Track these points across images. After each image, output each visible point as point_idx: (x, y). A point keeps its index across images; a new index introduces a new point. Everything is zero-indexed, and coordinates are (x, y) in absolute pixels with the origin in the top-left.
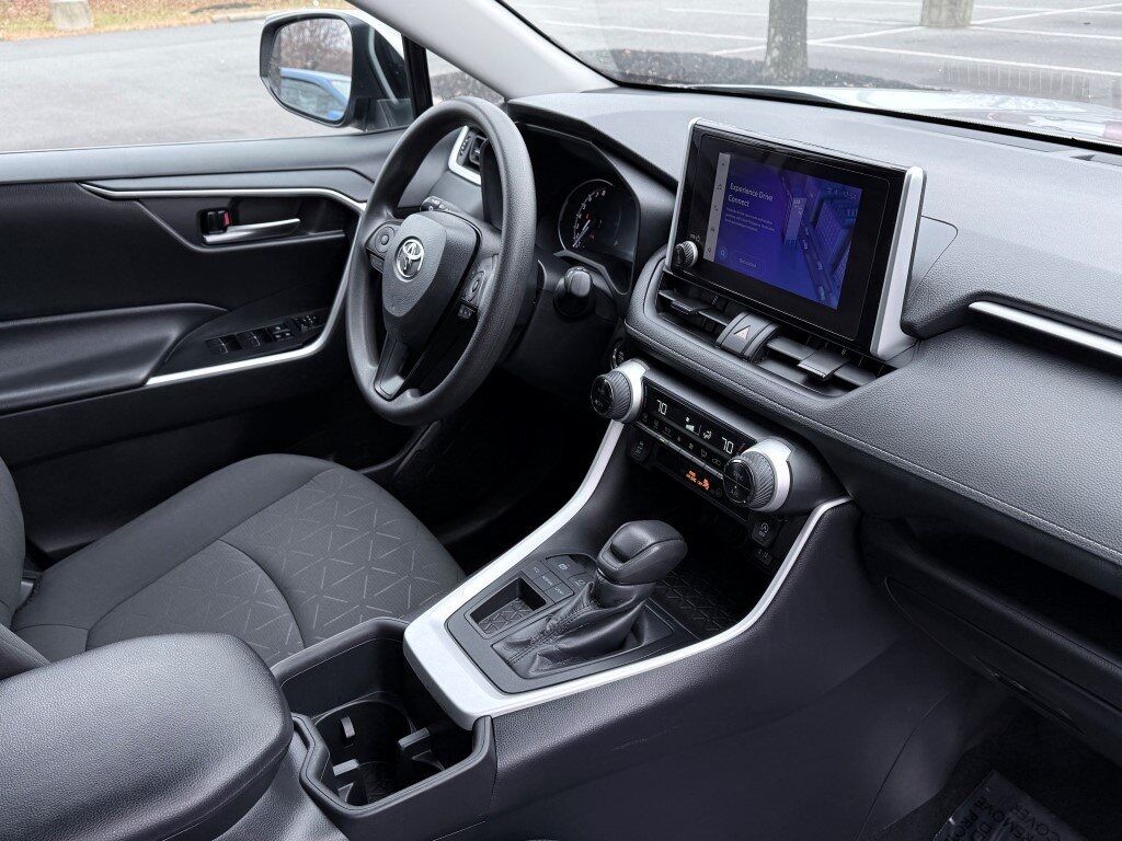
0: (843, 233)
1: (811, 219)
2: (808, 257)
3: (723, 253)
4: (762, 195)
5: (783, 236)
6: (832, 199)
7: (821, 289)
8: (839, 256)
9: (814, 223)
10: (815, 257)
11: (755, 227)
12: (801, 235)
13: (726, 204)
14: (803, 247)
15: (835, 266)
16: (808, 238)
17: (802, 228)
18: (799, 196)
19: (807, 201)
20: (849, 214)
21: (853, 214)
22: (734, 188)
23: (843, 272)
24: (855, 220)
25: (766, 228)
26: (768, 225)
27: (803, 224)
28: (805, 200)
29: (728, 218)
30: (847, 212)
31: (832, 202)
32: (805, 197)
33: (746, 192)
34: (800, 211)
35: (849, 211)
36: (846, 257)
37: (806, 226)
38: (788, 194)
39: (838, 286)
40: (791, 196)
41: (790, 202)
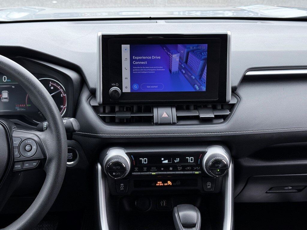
0: (202, 62)
1: (184, 61)
3: (136, 87)
5: (170, 71)
7: (196, 86)
9: (186, 62)
10: (190, 74)
12: (180, 68)
13: (132, 66)
14: (182, 72)
15: (201, 75)
16: (184, 69)
18: (175, 53)
19: (180, 54)
20: (203, 54)
21: (205, 54)
22: (136, 58)
23: (206, 77)
24: (207, 56)
25: (160, 70)
26: (161, 69)
27: (180, 64)
28: (179, 54)
29: (135, 71)
30: (202, 54)
31: (193, 52)
32: (179, 53)
33: (144, 58)
34: (177, 59)
35: (203, 53)
36: (205, 71)
37: (182, 64)
38: (169, 54)
39: (204, 82)
40: (171, 54)
41: (171, 57)
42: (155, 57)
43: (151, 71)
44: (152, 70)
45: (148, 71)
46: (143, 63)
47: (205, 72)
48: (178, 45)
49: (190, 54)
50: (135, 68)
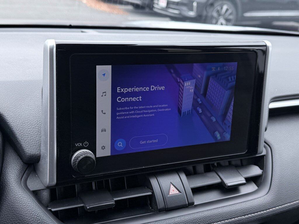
0: (227, 93)
1: (202, 93)
2: (203, 117)
3: (120, 144)
4: (153, 88)
5: (180, 111)
6: (215, 74)
7: (217, 133)
8: (227, 108)
9: (205, 94)
10: (209, 115)
11: (151, 113)
12: (195, 105)
13: (115, 105)
14: (198, 112)
15: (225, 115)
16: (201, 105)
17: (195, 100)
18: (188, 80)
19: (196, 81)
20: (230, 80)
21: (233, 79)
22: (122, 90)
23: (231, 117)
24: (235, 82)
25: (163, 110)
26: (164, 108)
27: (196, 97)
28: (194, 81)
29: (119, 116)
30: (228, 80)
31: (216, 76)
32: (194, 78)
33: (137, 89)
34: (191, 89)
35: (230, 78)
36: (232, 107)
37: (198, 98)
38: (179, 81)
39: (229, 126)
40: (181, 81)
41: (181, 85)
42: (155, 88)
43: (148, 113)
44: (149, 111)
45: (143, 113)
46: (134, 99)
47: (231, 110)
48: (195, 64)
49: (211, 79)
50: (120, 109)
